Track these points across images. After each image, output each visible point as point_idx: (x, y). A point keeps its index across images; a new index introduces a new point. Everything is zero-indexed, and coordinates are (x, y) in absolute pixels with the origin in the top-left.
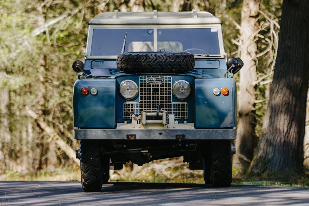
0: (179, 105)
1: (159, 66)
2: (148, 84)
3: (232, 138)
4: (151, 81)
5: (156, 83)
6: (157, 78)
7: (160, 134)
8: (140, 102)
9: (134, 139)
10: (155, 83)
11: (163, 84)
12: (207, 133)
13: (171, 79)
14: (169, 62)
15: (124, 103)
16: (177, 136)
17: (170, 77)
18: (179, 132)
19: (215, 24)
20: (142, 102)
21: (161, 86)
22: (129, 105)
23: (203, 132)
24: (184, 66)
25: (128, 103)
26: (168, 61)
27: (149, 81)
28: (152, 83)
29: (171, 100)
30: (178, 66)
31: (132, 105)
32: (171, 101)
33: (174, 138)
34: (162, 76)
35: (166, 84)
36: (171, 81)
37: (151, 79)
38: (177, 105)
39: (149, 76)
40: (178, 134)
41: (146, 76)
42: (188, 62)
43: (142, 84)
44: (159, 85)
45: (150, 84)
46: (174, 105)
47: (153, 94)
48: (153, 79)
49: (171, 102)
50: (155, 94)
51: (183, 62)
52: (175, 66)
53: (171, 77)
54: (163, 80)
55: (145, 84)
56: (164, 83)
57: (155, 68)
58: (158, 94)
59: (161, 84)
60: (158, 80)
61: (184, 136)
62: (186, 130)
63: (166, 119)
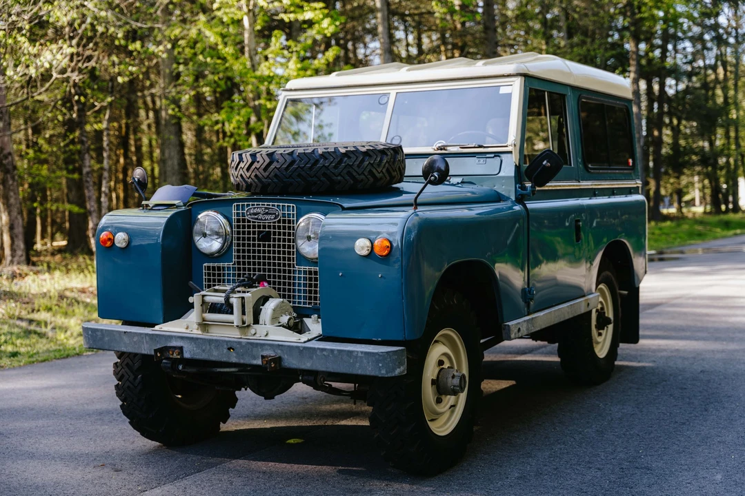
0: (310, 273)
1: (275, 180)
2: (249, 221)
3: (387, 373)
4: (255, 214)
5: (265, 220)
6: (266, 208)
7: (231, 349)
8: (234, 264)
9: (179, 357)
10: (262, 220)
11: (279, 222)
12: (329, 355)
13: (293, 211)
14: (297, 168)
15: (206, 264)
16: (263, 357)
17: (291, 205)
18: (269, 348)
19: (508, 76)
20: (239, 263)
21: (274, 227)
22: (214, 268)
23: (318, 353)
24: (339, 178)
25: (210, 264)
26: (295, 166)
27: (250, 214)
28: (257, 219)
29: (293, 261)
30: (322, 178)
31: (219, 268)
32: (295, 262)
33: (259, 362)
34: (276, 204)
35: (284, 222)
36: (293, 214)
37: (255, 211)
38: (305, 272)
39: (251, 203)
40: (265, 353)
41: (246, 203)
42: (355, 167)
43: (238, 221)
44: (272, 224)
45: (253, 222)
46: (300, 272)
47: (259, 245)
48: (259, 210)
49: (293, 264)
50: (264, 246)
51: (335, 167)
52: (315, 179)
53: (293, 207)
54: (279, 215)
55: (244, 221)
56: (280, 220)
57: (269, 184)
58: (269, 246)
59: (274, 223)
60: (267, 214)
61: (278, 360)
62: (282, 346)
63: (244, 313)
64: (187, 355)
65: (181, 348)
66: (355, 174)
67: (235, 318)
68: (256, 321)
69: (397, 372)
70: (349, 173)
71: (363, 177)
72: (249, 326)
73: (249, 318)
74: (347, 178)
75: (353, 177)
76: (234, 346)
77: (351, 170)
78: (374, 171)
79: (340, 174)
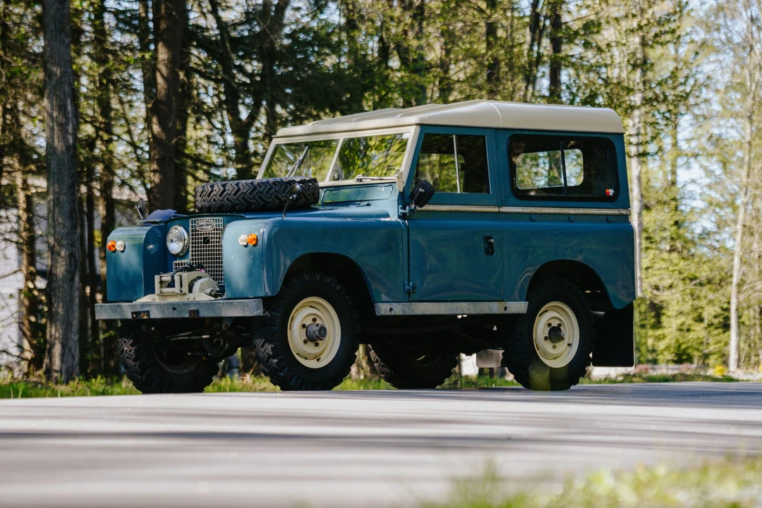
2: (198, 231)
3: (250, 314)
4: (201, 226)
5: (207, 229)
6: (207, 221)
7: (174, 309)
8: (191, 260)
9: (147, 317)
10: (205, 229)
11: (214, 230)
13: (221, 222)
15: (175, 262)
16: (190, 311)
18: (193, 305)
19: (409, 125)
20: (193, 259)
21: (211, 234)
22: (179, 264)
24: (253, 200)
25: (177, 262)
27: (199, 226)
28: (203, 229)
30: (242, 201)
31: (182, 264)
33: (187, 316)
34: (212, 218)
35: (217, 230)
36: (221, 224)
37: (202, 224)
39: (199, 219)
40: (192, 309)
41: (197, 219)
42: (265, 193)
43: (193, 231)
44: (210, 232)
47: (204, 247)
48: (204, 223)
50: (206, 247)
52: (237, 201)
53: (221, 219)
54: (214, 225)
55: (196, 231)
58: (209, 247)
59: (212, 231)
60: (208, 225)
61: (197, 312)
62: (201, 303)
63: (181, 286)
64: (152, 316)
65: (148, 312)
66: (264, 198)
67: (177, 289)
68: (190, 291)
69: (255, 313)
70: (260, 197)
71: (270, 200)
72: (185, 294)
73: (185, 289)
74: (259, 200)
75: (263, 200)
76: (176, 306)
77: (261, 195)
78: (279, 196)
79: (254, 198)
